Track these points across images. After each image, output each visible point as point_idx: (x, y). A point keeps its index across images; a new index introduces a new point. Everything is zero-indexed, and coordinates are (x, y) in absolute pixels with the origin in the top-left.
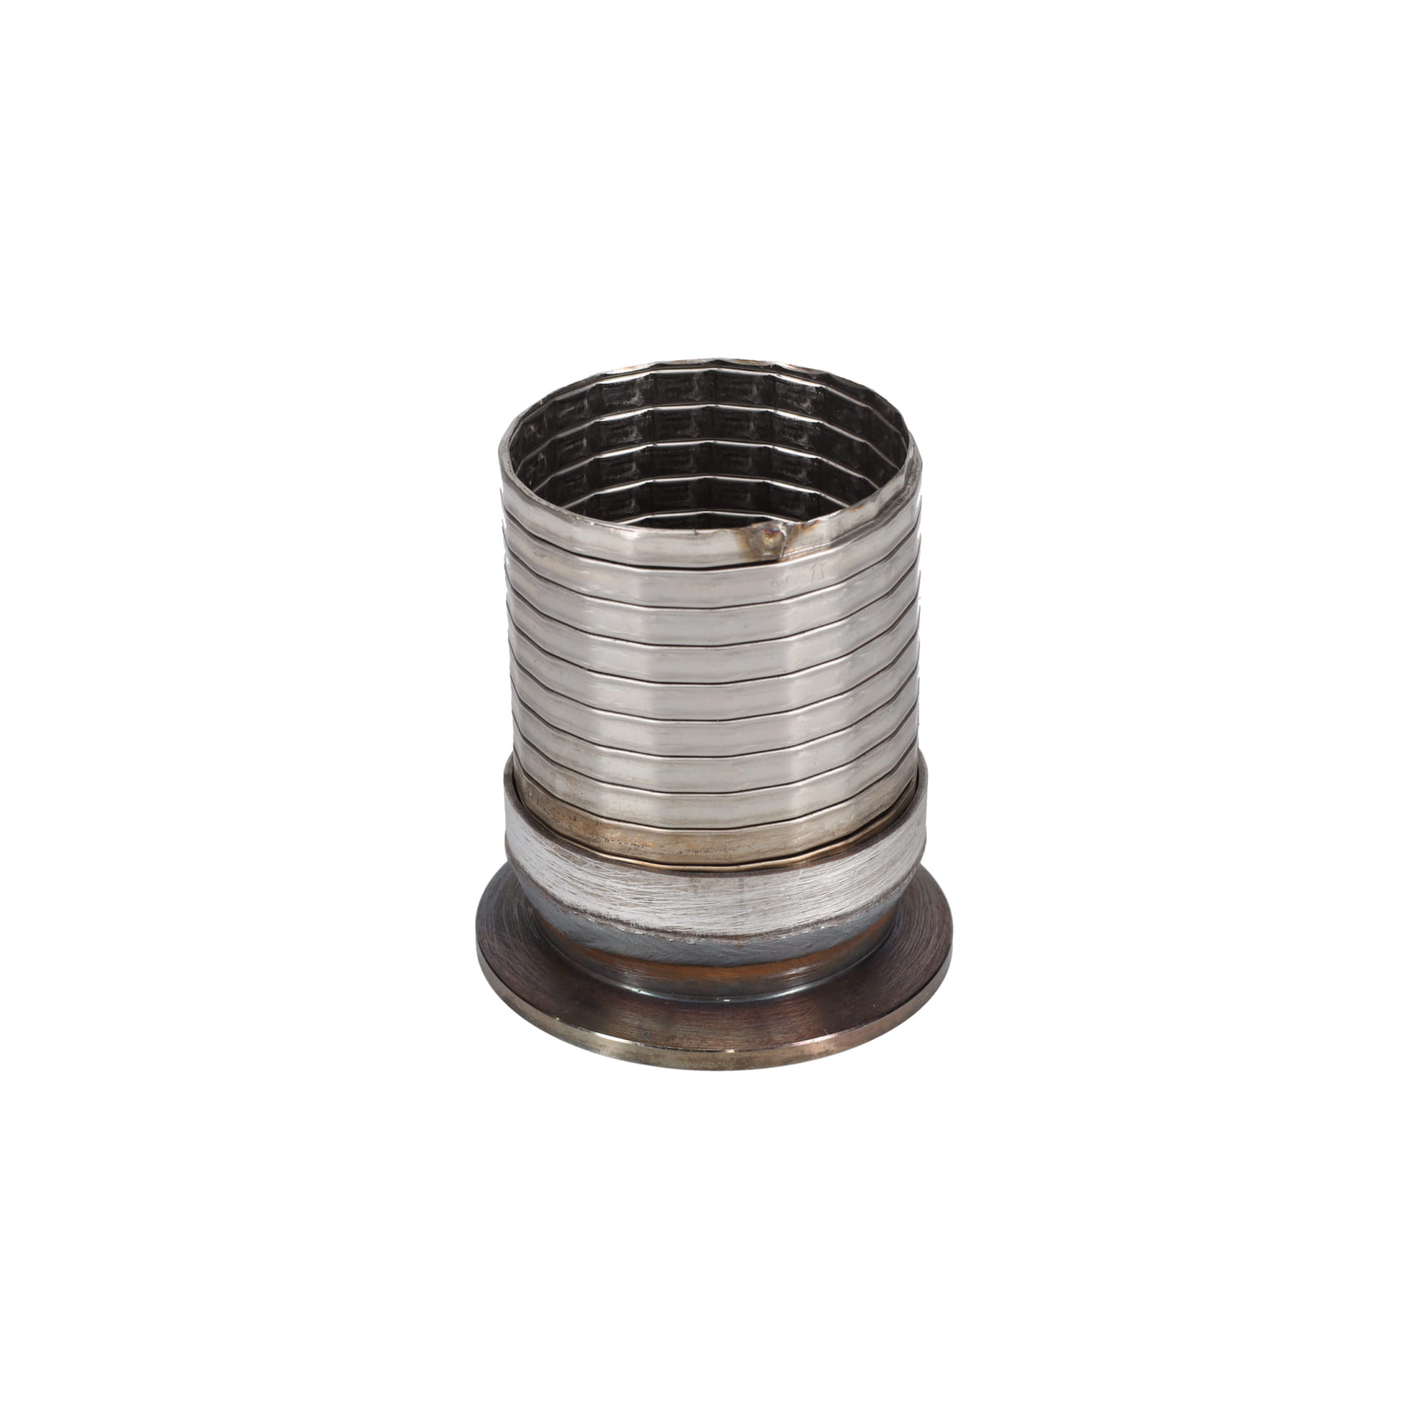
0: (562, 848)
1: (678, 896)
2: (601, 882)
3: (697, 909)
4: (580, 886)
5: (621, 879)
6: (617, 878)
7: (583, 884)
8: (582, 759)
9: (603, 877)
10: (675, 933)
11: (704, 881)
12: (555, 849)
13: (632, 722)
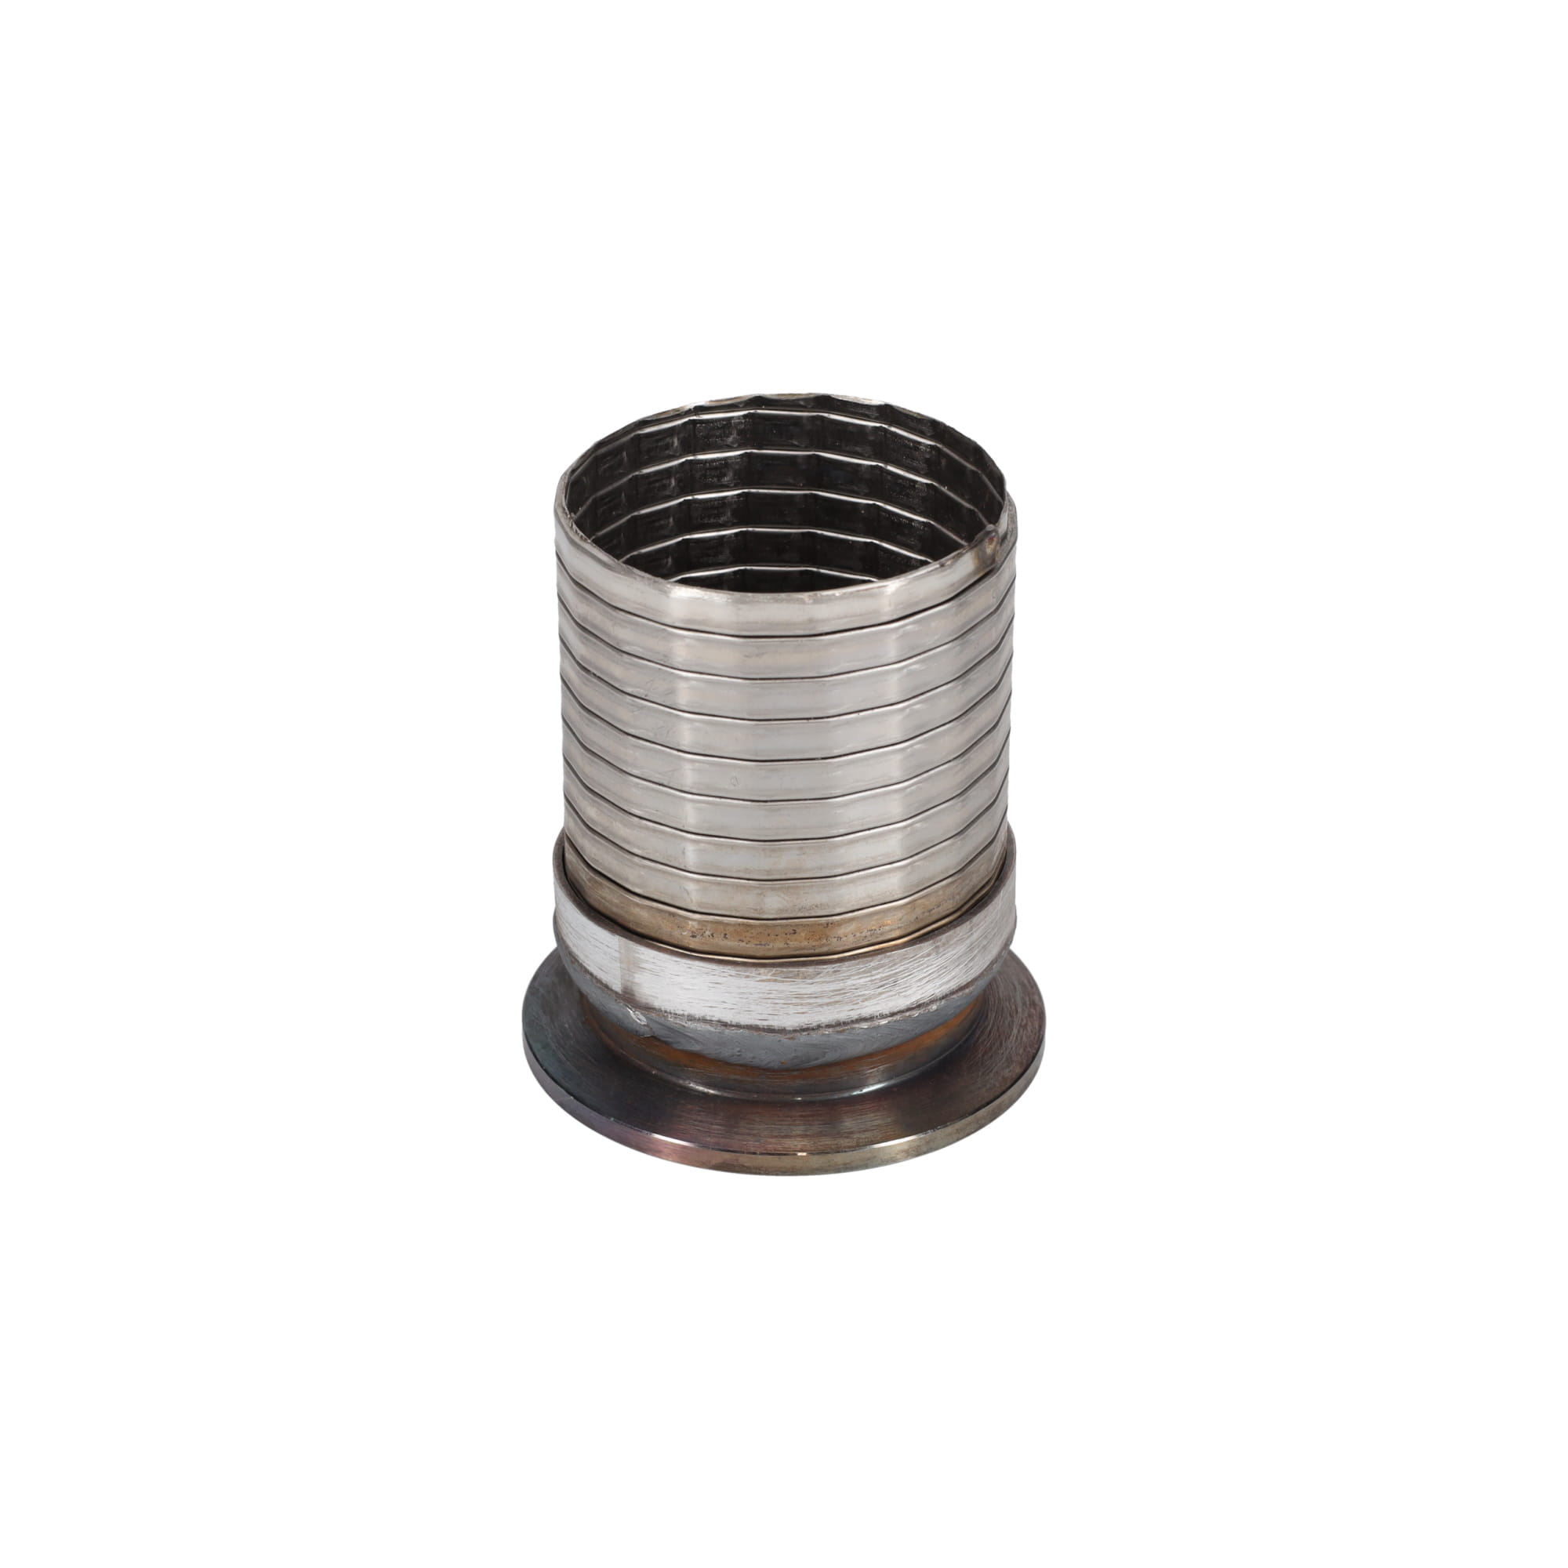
0: (785, 970)
1: (922, 965)
2: (840, 985)
3: (938, 971)
4: (812, 1001)
5: (864, 972)
6: (859, 973)
7: (816, 997)
8: (812, 861)
9: (843, 980)
10: (919, 1006)
11: (944, 937)
12: (773, 975)
13: (874, 796)
